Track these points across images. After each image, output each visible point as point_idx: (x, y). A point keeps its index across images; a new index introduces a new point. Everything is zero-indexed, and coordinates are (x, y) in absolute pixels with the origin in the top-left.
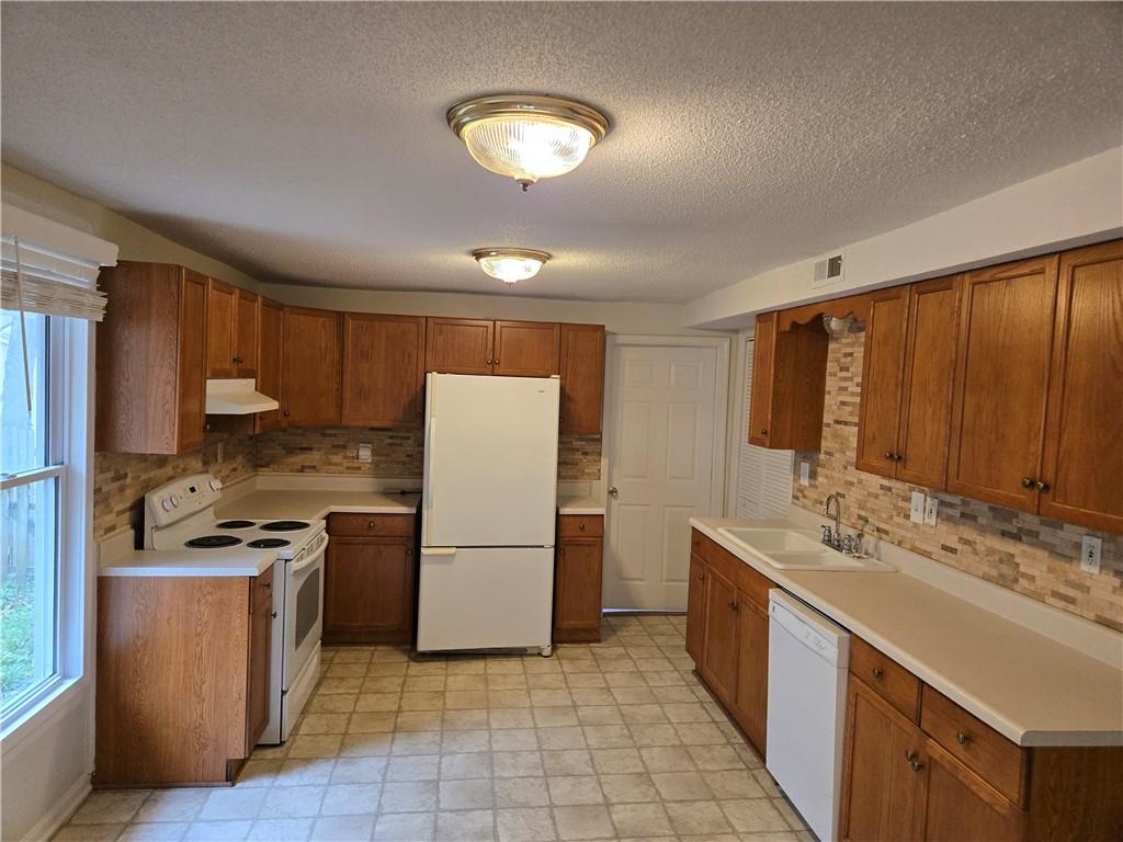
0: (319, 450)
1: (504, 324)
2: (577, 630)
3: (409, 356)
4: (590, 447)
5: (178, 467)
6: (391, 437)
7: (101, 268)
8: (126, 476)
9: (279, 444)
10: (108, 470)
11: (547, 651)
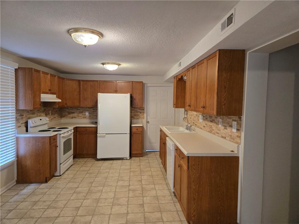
0: (76, 113)
1: (118, 82)
2: (137, 154)
3: (96, 90)
4: (142, 111)
5: (38, 115)
6: (93, 110)
7: (15, 69)
8: (23, 115)
9: (67, 112)
10: (19, 114)
11: (128, 158)
